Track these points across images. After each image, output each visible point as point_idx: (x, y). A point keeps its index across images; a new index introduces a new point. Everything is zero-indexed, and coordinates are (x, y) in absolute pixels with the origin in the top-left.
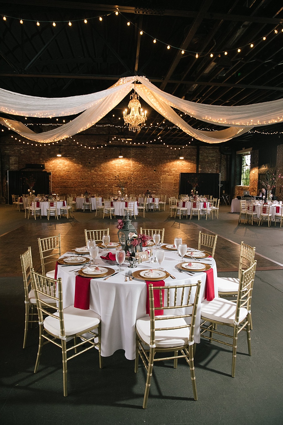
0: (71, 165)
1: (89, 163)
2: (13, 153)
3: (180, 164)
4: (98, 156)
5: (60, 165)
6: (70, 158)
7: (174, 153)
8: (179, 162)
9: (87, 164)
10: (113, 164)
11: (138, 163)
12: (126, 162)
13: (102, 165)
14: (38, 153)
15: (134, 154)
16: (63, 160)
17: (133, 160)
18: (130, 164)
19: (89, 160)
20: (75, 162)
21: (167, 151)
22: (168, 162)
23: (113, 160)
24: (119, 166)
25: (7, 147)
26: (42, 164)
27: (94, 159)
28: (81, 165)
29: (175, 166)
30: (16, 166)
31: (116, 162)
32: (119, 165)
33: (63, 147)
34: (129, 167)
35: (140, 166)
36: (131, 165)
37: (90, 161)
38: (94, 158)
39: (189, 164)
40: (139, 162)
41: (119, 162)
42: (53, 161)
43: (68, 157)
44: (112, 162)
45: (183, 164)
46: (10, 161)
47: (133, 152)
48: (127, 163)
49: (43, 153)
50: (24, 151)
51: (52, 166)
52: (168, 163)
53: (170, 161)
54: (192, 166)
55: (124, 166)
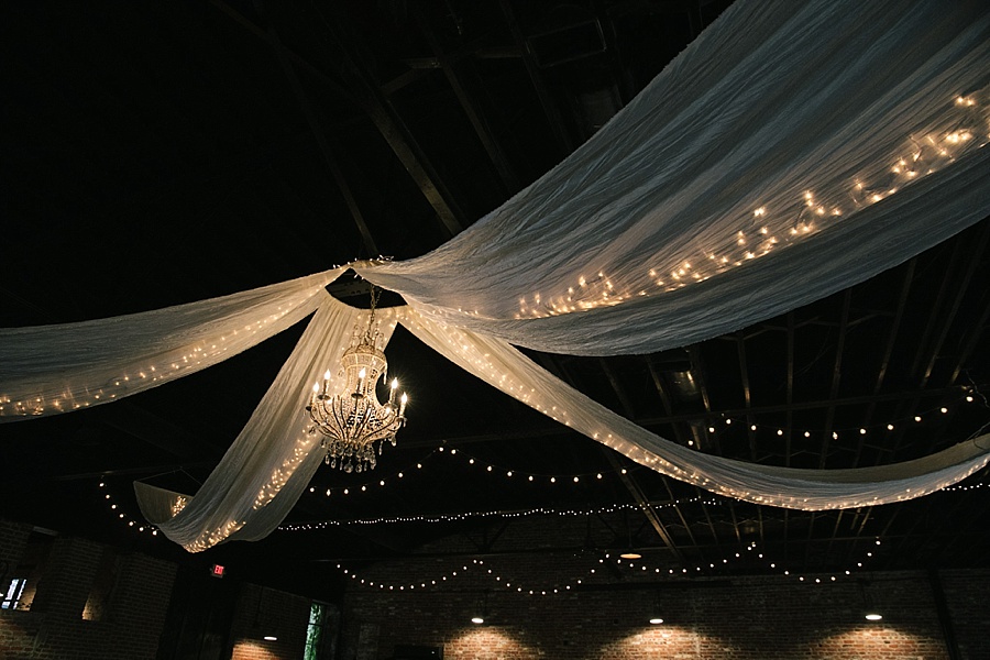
0: (513, 649)
1: (566, 643)
2: (370, 613)
3: (874, 639)
4: (589, 620)
5: (483, 648)
6: (512, 627)
7: (842, 601)
8: (871, 632)
9: (558, 647)
10: (637, 646)
11: (720, 640)
12: (680, 639)
13: (603, 650)
14: (430, 614)
15: (702, 611)
16: (493, 636)
17: (700, 632)
18: (691, 645)
19: (566, 633)
20: (523, 641)
21: (815, 594)
22: (826, 635)
23: (635, 634)
24: (656, 653)
25: (360, 599)
26: (438, 645)
27: (579, 629)
28: (541, 650)
29: (857, 650)
30: (372, 650)
31: (647, 640)
32: (657, 650)
33: (493, 596)
34: (689, 656)
35: (726, 650)
36: (698, 650)
37: (566, 636)
38: (580, 627)
39: (914, 639)
40: (722, 637)
41: (657, 640)
42: (467, 639)
43: (507, 624)
44: (635, 640)
45: (888, 639)
46: (361, 637)
47: (699, 605)
48: (681, 643)
49: (442, 614)
50: (397, 608)
51: (461, 652)
52: (829, 638)
53: (836, 633)
54: (928, 646)
55: (675, 653)
